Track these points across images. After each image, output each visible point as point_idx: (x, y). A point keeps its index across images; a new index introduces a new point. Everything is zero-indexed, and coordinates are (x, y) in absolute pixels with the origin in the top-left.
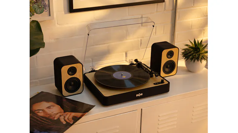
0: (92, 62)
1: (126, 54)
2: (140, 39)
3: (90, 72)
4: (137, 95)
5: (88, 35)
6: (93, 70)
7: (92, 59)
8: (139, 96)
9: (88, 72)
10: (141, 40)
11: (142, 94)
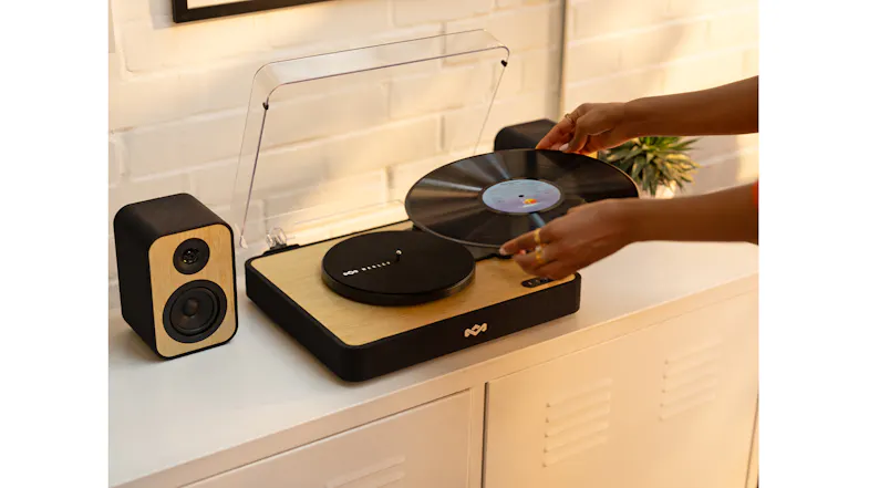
0: (265, 215)
1: (390, 177)
2: (437, 116)
3: (267, 254)
4: (468, 333)
5: (266, 107)
6: (278, 244)
7: (266, 203)
8: (475, 334)
9: (261, 254)
10: (443, 120)
11: (485, 325)
